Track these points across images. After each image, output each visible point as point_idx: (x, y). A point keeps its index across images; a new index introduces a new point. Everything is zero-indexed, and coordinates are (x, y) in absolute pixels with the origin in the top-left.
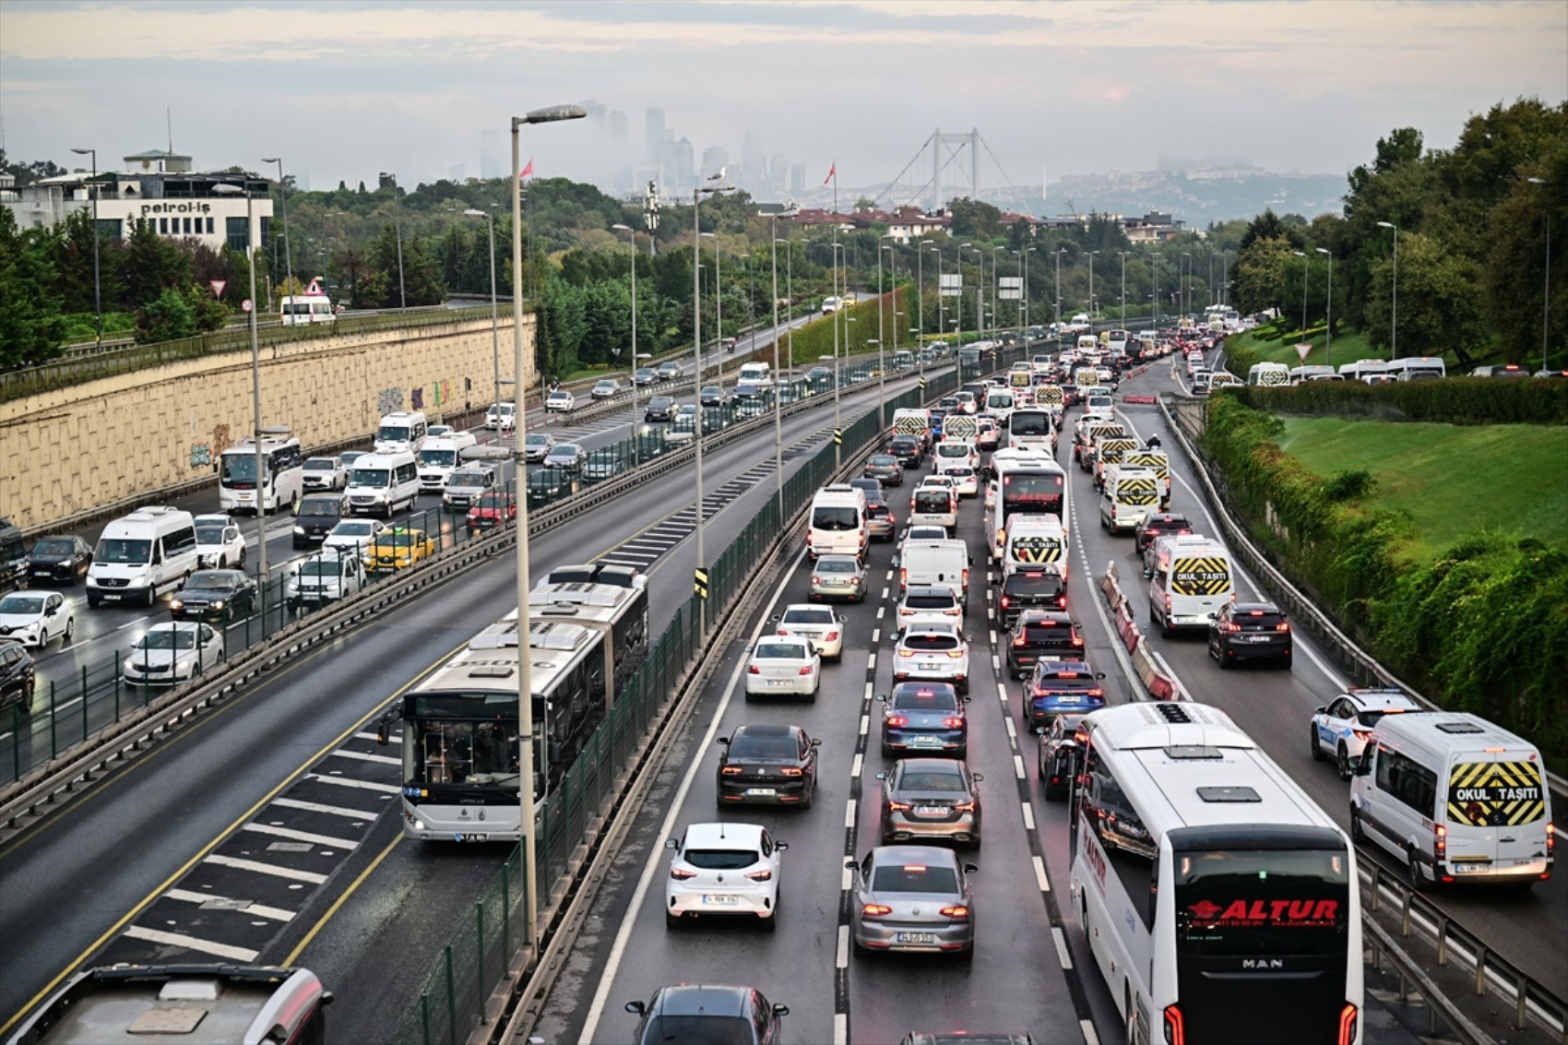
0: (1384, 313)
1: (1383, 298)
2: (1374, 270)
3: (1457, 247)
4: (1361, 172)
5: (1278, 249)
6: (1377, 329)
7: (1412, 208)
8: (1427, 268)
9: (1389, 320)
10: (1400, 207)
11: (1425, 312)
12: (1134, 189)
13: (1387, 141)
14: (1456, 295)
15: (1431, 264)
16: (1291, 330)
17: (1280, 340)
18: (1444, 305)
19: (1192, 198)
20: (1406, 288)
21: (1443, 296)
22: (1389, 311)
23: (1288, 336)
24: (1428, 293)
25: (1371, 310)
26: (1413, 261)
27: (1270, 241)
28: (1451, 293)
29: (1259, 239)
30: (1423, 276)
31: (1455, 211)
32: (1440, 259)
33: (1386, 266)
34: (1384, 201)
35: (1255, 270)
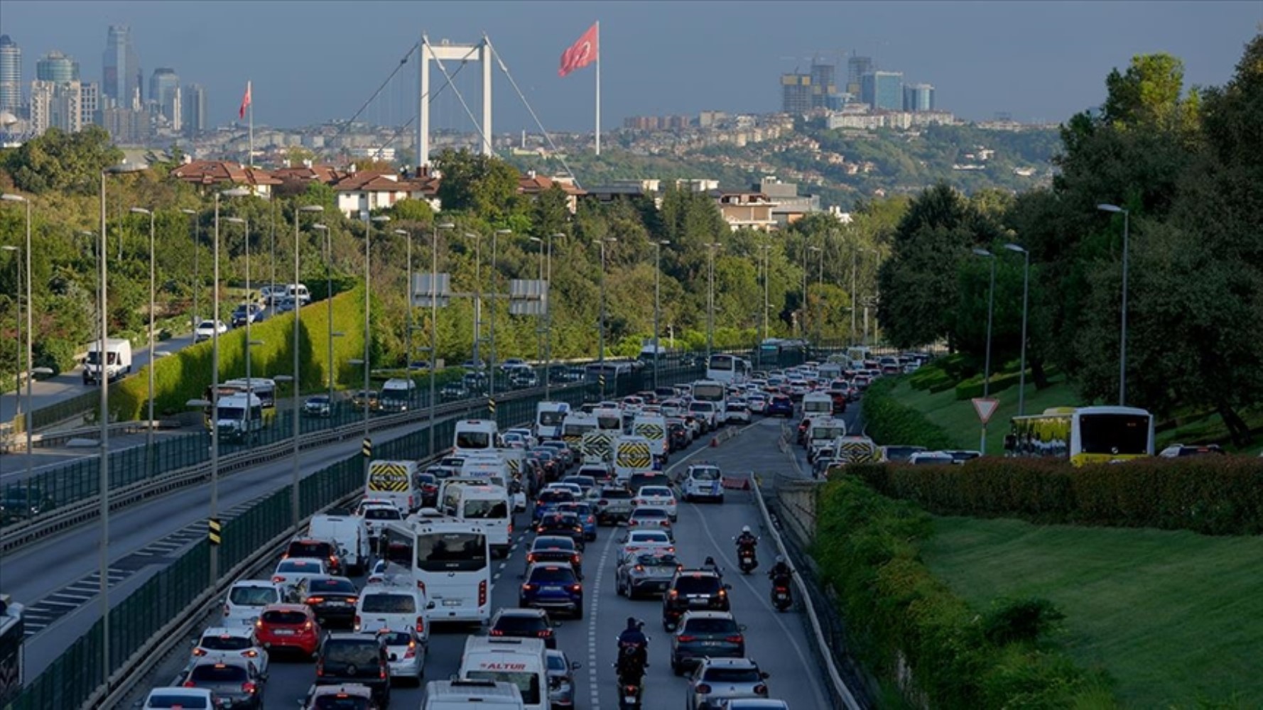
0: (1106, 347)
1: (1105, 324)
2: (1093, 276)
3: (1228, 244)
4: (1081, 122)
5: (955, 243)
6: (1093, 374)
7: (1162, 178)
8: (1179, 279)
9: (1114, 358)
10: (1142, 178)
11: (1174, 349)
12: (742, 141)
13: (1123, 74)
14: (1224, 323)
15: (1184, 272)
16: (969, 373)
17: (953, 391)
18: (1202, 337)
19: (836, 159)
20: (1143, 306)
21: (1203, 320)
22: (1113, 346)
23: (966, 384)
24: (1179, 318)
25: (1088, 341)
26: (1155, 266)
27: (942, 230)
28: (1217, 319)
29: (926, 226)
30: (1173, 289)
31: (1226, 188)
32: (1200, 264)
33: (1112, 272)
34: (1115, 168)
35: (918, 276)
